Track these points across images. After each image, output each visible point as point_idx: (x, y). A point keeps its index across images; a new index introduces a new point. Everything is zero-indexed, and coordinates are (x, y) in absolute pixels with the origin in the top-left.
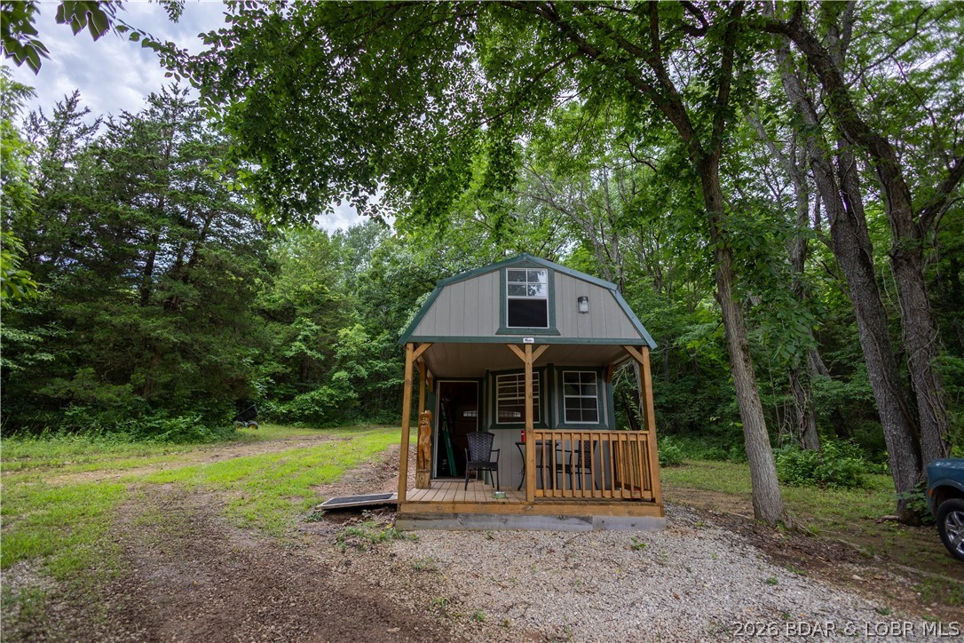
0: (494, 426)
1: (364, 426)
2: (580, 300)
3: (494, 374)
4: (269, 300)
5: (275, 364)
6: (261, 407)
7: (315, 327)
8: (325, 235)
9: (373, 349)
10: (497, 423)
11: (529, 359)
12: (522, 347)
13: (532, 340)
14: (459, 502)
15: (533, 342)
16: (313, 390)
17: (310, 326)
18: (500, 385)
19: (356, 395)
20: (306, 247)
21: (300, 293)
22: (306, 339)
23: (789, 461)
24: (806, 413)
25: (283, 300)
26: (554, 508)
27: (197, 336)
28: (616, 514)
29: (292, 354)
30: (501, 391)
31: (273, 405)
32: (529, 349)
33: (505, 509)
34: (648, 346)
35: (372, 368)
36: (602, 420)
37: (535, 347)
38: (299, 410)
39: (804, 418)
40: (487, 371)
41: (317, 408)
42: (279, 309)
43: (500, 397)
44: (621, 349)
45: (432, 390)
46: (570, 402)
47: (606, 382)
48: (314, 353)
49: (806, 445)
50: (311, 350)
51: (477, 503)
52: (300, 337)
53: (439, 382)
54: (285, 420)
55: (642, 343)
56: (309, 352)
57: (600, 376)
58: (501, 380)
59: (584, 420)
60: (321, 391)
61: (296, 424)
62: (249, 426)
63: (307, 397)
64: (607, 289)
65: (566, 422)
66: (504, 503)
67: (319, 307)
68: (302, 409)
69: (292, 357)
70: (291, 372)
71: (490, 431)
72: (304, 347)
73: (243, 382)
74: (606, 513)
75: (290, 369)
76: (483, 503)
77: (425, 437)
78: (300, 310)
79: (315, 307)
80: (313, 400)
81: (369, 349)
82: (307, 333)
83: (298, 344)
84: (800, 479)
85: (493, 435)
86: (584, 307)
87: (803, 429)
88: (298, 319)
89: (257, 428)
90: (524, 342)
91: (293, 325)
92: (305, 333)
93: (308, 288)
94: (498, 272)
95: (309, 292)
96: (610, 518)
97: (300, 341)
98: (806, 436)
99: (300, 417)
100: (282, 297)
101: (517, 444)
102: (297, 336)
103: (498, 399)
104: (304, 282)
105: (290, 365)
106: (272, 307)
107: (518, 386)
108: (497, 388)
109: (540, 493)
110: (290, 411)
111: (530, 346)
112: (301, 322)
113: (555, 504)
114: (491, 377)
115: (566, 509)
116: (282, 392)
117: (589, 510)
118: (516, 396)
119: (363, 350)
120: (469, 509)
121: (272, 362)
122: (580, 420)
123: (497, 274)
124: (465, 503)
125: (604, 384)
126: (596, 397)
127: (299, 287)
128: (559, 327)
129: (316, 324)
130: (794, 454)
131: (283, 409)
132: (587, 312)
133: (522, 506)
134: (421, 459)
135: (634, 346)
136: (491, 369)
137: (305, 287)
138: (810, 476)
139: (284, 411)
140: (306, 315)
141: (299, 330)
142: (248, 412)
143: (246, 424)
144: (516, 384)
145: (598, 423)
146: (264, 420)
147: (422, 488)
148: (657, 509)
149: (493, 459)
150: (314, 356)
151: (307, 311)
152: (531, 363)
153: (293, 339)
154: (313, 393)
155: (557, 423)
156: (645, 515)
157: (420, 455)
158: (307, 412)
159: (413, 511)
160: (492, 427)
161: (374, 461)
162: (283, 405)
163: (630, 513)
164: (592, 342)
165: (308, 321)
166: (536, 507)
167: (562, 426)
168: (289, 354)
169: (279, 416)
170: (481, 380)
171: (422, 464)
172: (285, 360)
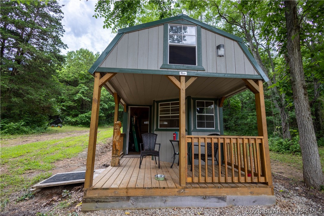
0: (157, 130)
1: (107, 126)
2: (218, 47)
3: (158, 102)
4: (68, 77)
5: (70, 102)
6: (65, 119)
7: (86, 88)
8: (92, 54)
9: (111, 98)
10: (159, 128)
11: (183, 86)
12: (179, 78)
13: (185, 73)
14: (131, 188)
15: (186, 75)
16: (86, 112)
17: (84, 88)
18: (161, 108)
19: (103, 115)
20: (83, 56)
21: (80, 75)
22: (83, 93)
23: (279, 143)
24: (286, 124)
25: (73, 77)
26: (200, 191)
27: (21, 86)
28: (243, 194)
29: (77, 98)
30: (161, 111)
31: (69, 118)
32: (183, 79)
33: (165, 192)
34: (263, 80)
35: (111, 105)
36: (217, 127)
37: (187, 78)
38: (80, 120)
39: (285, 126)
40: (154, 101)
41: (88, 120)
42: (71, 81)
43: (160, 114)
44: (243, 81)
45: (126, 111)
46: (200, 118)
47: (219, 106)
48: (86, 98)
49: (285, 137)
50: (85, 97)
51: (144, 188)
52: (80, 92)
53: (130, 107)
54: (75, 124)
55: (259, 77)
56: (84, 98)
57: (216, 103)
58: (161, 105)
59: (207, 127)
60: (89, 113)
61: (79, 126)
62: (57, 127)
63: (83, 115)
64: (236, 41)
65: (197, 128)
66: (164, 188)
67: (88, 80)
68: (82, 120)
69: (77, 100)
70: (77, 105)
71: (155, 133)
72: (81, 96)
73: (49, 108)
74: (235, 193)
75: (76, 104)
76: (149, 188)
77: (117, 136)
78: (80, 81)
79: (86, 80)
80: (86, 116)
81: (109, 98)
82: (83, 90)
83: (79, 94)
84: (284, 150)
85: (157, 135)
86: (221, 52)
87: (284, 130)
88: (80, 85)
89: (61, 127)
90: (180, 74)
91: (77, 87)
92: (82, 90)
93: (83, 73)
94: (163, 26)
95: (84, 74)
96: (238, 196)
97: (80, 93)
98: (286, 133)
99: (81, 123)
100: (72, 76)
101: (171, 141)
102: (79, 91)
103: (159, 115)
104: (82, 70)
105: (76, 103)
106: (69, 80)
107: (170, 108)
108: (159, 109)
109: (189, 180)
110: (77, 121)
111: (184, 77)
112: (80, 86)
113: (201, 187)
114: (156, 104)
115: (208, 191)
116: (73, 113)
117: (223, 192)
118: (169, 114)
119: (107, 98)
120: (139, 193)
121: (69, 101)
122: (205, 127)
123: (161, 28)
124: (135, 188)
125: (218, 108)
126: (214, 115)
127: (80, 72)
128: (204, 66)
129: (87, 87)
130: (282, 140)
131: (74, 120)
132: (223, 56)
133: (177, 190)
134: (114, 149)
135: (253, 80)
136: (156, 100)
137: (82, 72)
138: (288, 149)
139: (74, 121)
140: (83, 83)
141: (80, 89)
142: (57, 121)
143: (56, 125)
144: (169, 107)
145: (214, 129)
146: (66, 124)
147: (114, 166)
148: (269, 190)
149: (156, 149)
150: (86, 99)
151: (83, 82)
152: (184, 89)
153: (77, 92)
154: (86, 114)
155: (192, 128)
156: (261, 194)
157: (114, 147)
158: (83, 121)
159: (96, 195)
160: (156, 130)
161: (103, 143)
162: (74, 118)
163: (252, 193)
164: (226, 76)
165: (83, 85)
166: (187, 191)
167: (195, 130)
168: (76, 98)
169: (72, 123)
170: (151, 106)
171: (115, 152)
172: (74, 101)
